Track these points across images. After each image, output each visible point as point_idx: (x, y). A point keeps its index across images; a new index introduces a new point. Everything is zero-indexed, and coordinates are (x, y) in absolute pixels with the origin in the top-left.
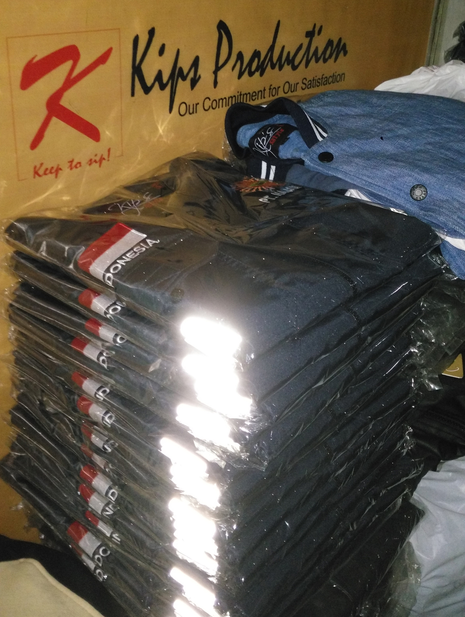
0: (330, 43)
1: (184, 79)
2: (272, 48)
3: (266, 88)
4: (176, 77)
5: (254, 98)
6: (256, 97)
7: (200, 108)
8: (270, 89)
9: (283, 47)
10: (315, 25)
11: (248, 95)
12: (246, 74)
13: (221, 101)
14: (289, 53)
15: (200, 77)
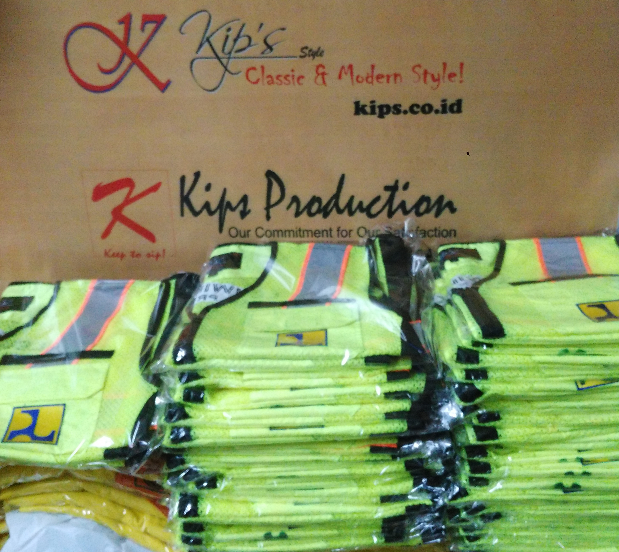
0: (424, 199)
1: (233, 209)
2: (337, 196)
3: (332, 229)
4: (224, 207)
5: (317, 235)
6: (321, 235)
7: (252, 234)
8: (338, 230)
9: (352, 198)
10: (397, 182)
11: (310, 233)
12: (304, 215)
13: (276, 233)
14: (361, 203)
15: (249, 211)
